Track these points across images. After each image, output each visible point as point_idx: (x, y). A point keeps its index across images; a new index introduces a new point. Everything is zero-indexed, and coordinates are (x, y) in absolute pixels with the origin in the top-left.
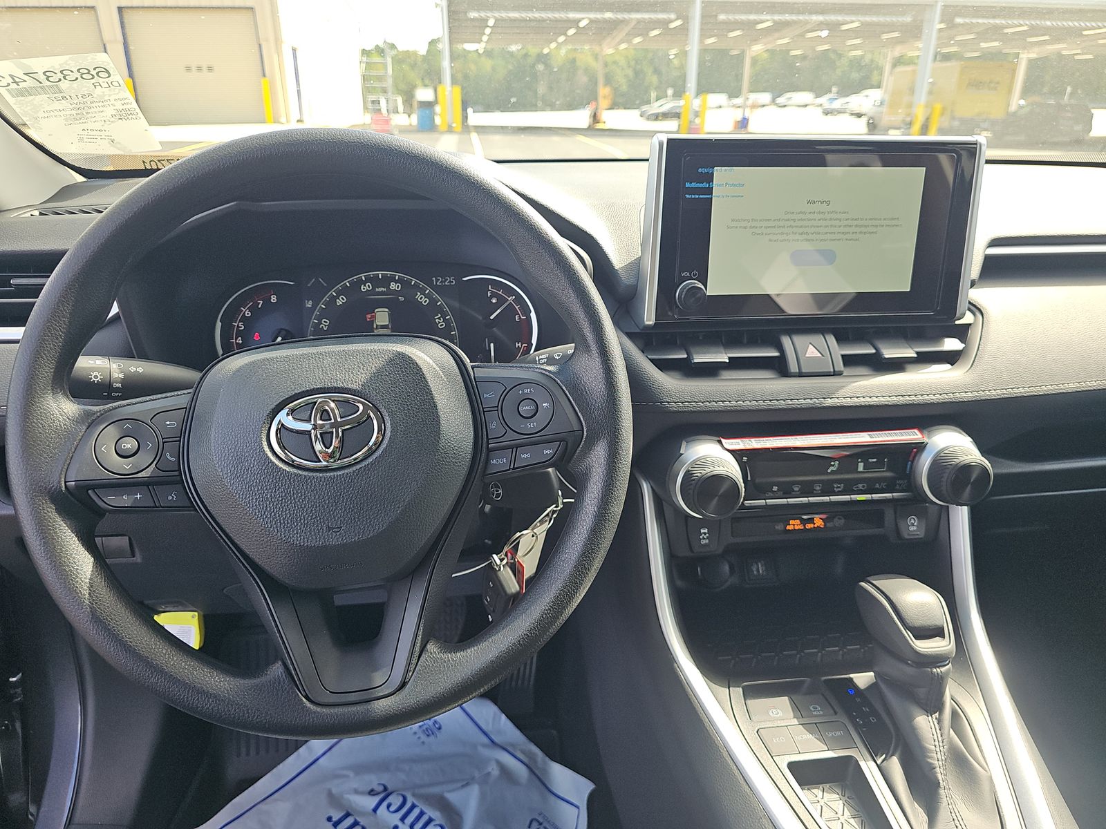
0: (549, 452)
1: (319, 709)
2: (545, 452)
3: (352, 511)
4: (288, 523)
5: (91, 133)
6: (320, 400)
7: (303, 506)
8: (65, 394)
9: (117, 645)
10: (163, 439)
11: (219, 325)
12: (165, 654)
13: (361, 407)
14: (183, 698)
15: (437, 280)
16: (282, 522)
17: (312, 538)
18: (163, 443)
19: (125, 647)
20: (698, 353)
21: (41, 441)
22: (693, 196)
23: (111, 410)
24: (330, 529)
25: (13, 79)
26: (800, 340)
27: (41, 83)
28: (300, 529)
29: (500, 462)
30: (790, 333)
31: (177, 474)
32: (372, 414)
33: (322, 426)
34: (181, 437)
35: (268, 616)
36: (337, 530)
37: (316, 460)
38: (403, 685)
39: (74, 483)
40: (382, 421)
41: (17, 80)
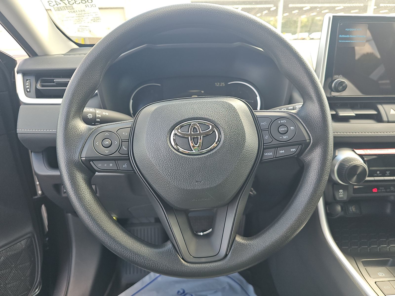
0: (293, 150)
1: (188, 265)
2: (292, 150)
3: (206, 174)
4: (178, 178)
5: (83, 28)
6: (192, 123)
7: (185, 171)
8: (81, 119)
9: (101, 231)
10: (121, 140)
11: (131, 101)
12: (121, 236)
13: (211, 126)
14: (129, 257)
15: (217, 84)
16: (175, 178)
17: (188, 186)
18: (122, 142)
19: (104, 231)
20: (341, 111)
21: (71, 139)
22: (342, 41)
23: (100, 127)
24: (197, 182)
25: (56, 3)
26: (387, 107)
27: (66, 5)
28: (183, 181)
29: (269, 154)
30: (381, 103)
31: (128, 156)
32: (215, 130)
33: (193, 135)
34: (129, 140)
35: (165, 221)
36: (200, 182)
37: (191, 150)
38: (226, 255)
39: (84, 158)
40: (220, 133)
41: (58, 3)
